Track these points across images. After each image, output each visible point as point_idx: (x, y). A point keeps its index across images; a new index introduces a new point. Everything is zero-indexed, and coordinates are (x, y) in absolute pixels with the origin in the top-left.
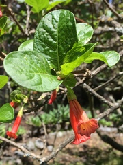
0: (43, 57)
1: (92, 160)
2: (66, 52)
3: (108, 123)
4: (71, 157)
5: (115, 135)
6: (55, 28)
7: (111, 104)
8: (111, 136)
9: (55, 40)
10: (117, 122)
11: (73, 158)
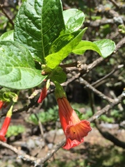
0: (25, 48)
1: (93, 157)
2: (52, 42)
3: (109, 120)
4: (72, 154)
5: (116, 132)
6: (38, 14)
7: (111, 100)
8: (112, 133)
9: (39, 28)
10: (119, 119)
11: (74, 156)
